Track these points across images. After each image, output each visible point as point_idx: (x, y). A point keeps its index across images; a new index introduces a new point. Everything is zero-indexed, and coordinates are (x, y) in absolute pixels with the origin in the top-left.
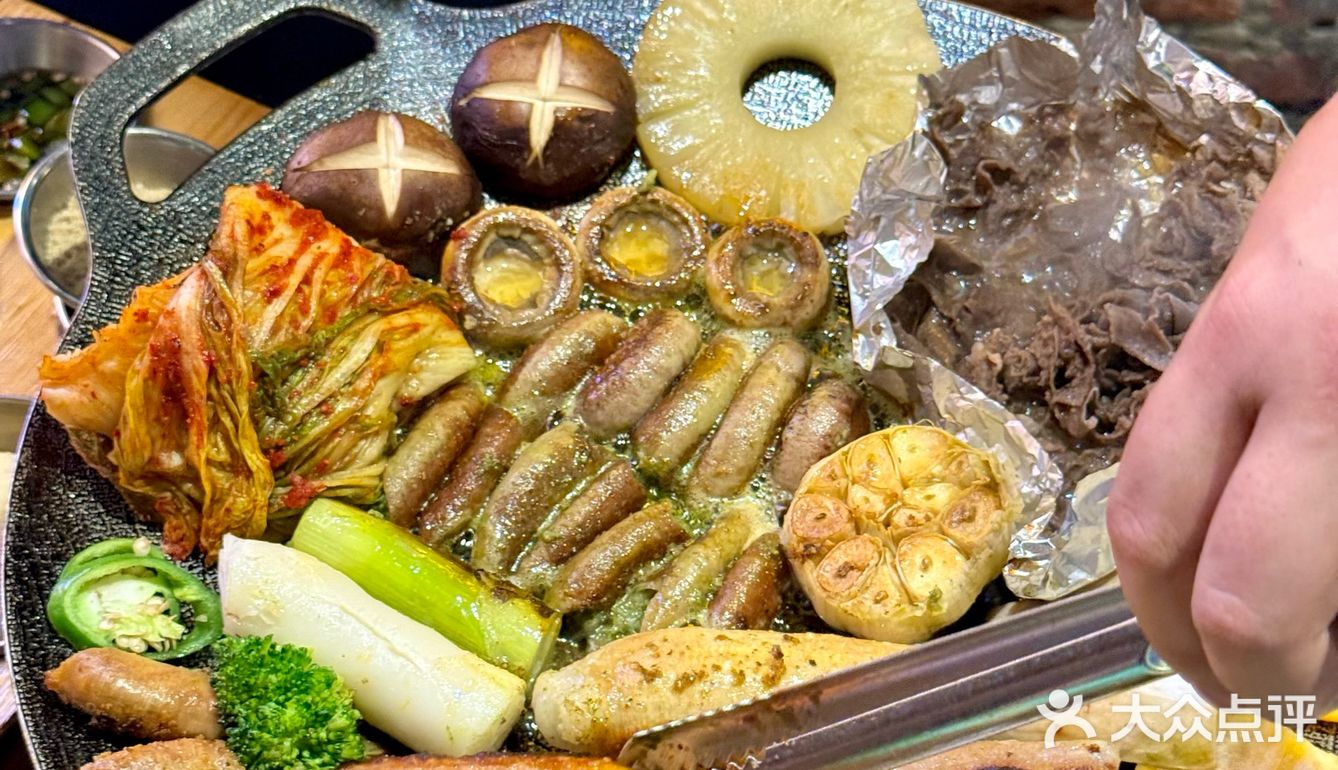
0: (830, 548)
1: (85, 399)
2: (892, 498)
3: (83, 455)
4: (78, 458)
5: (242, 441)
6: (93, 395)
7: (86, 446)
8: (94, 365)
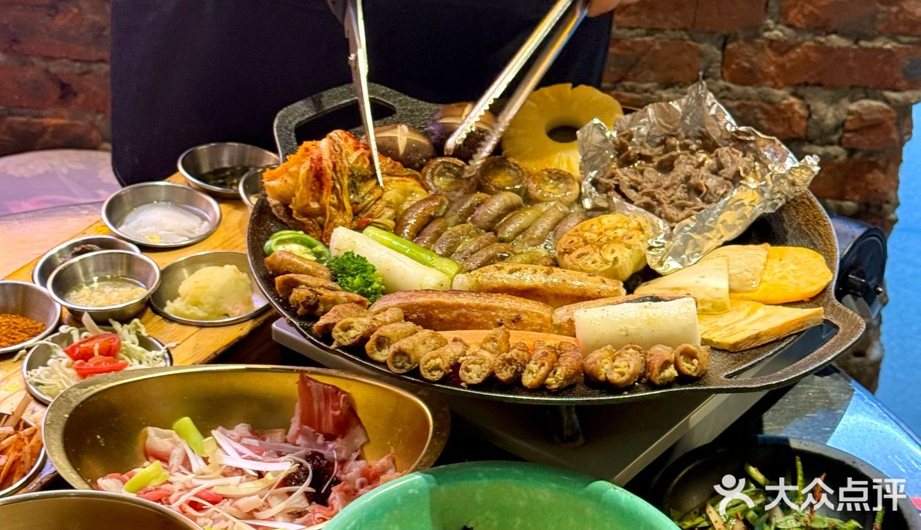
0: (574, 250)
1: (282, 184)
2: (601, 234)
3: (277, 215)
4: (275, 216)
5: (344, 195)
6: (286, 181)
7: (278, 212)
8: (287, 169)
